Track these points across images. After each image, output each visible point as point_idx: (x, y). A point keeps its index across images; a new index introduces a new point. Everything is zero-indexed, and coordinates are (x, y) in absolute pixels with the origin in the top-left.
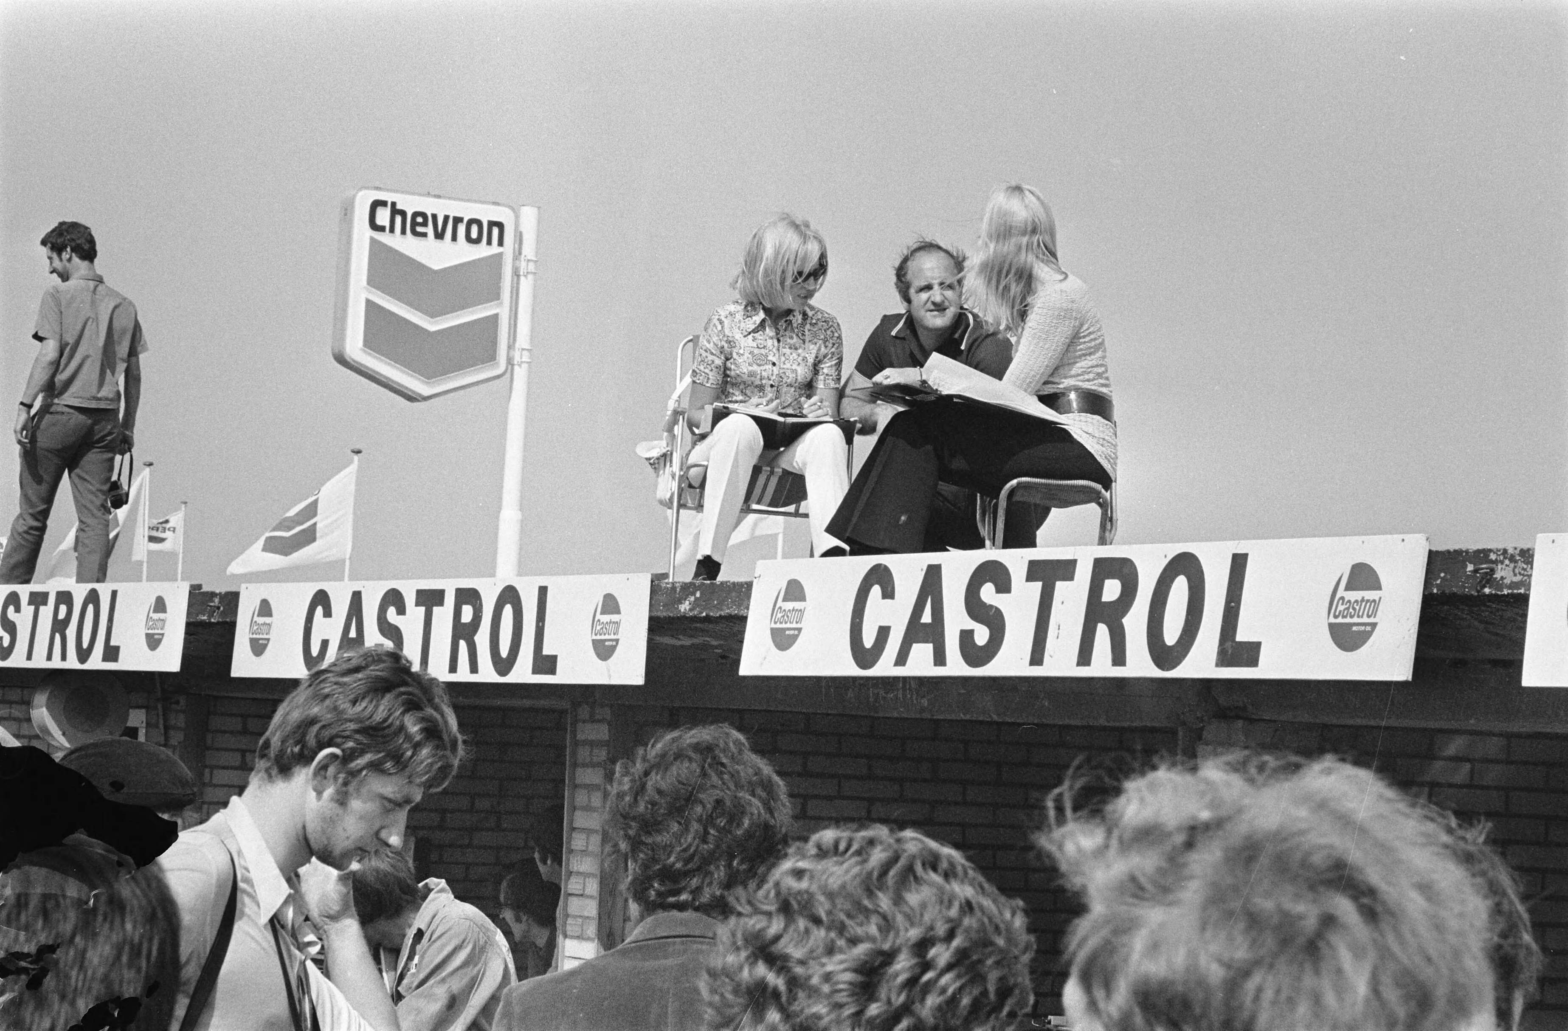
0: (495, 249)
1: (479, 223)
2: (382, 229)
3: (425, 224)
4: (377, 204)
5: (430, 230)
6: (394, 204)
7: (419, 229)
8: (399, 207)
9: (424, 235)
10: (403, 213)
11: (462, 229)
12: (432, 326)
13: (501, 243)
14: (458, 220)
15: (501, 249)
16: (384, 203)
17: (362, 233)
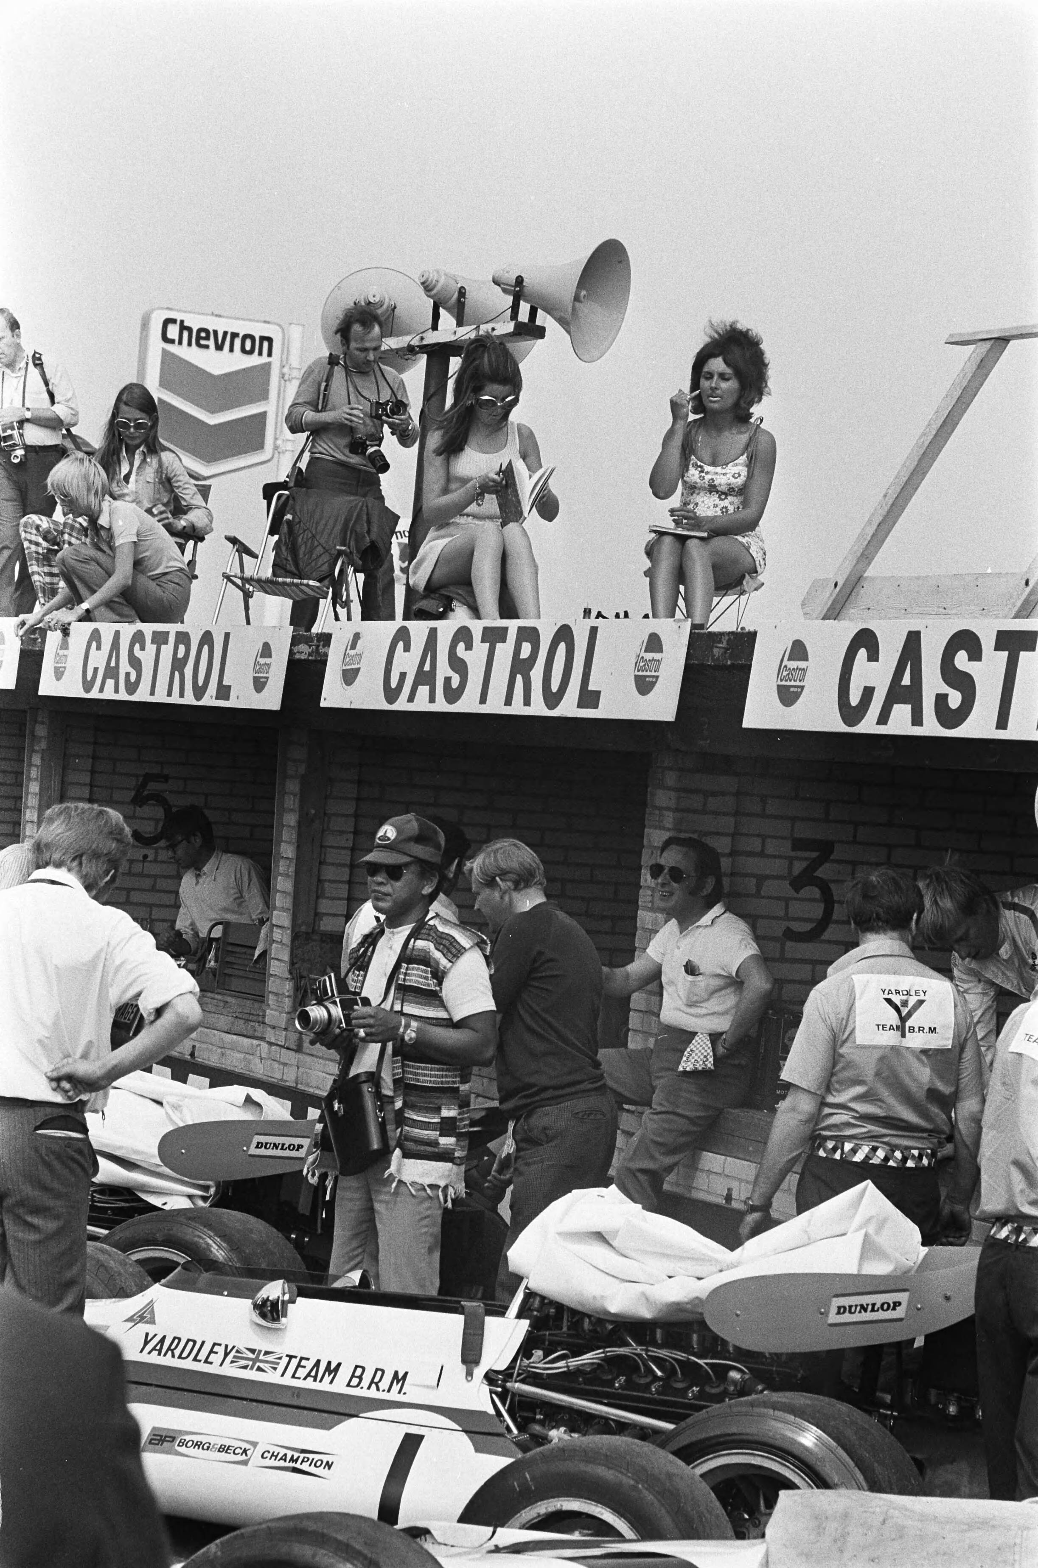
0: (264, 359)
1: (252, 338)
2: (172, 341)
3: (207, 338)
4: (168, 322)
5: (211, 343)
6: (182, 322)
7: (203, 342)
8: (186, 324)
9: (207, 347)
10: (190, 330)
11: (238, 342)
12: (213, 420)
13: (270, 354)
14: (234, 335)
15: (270, 359)
16: (174, 321)
17: (156, 345)
